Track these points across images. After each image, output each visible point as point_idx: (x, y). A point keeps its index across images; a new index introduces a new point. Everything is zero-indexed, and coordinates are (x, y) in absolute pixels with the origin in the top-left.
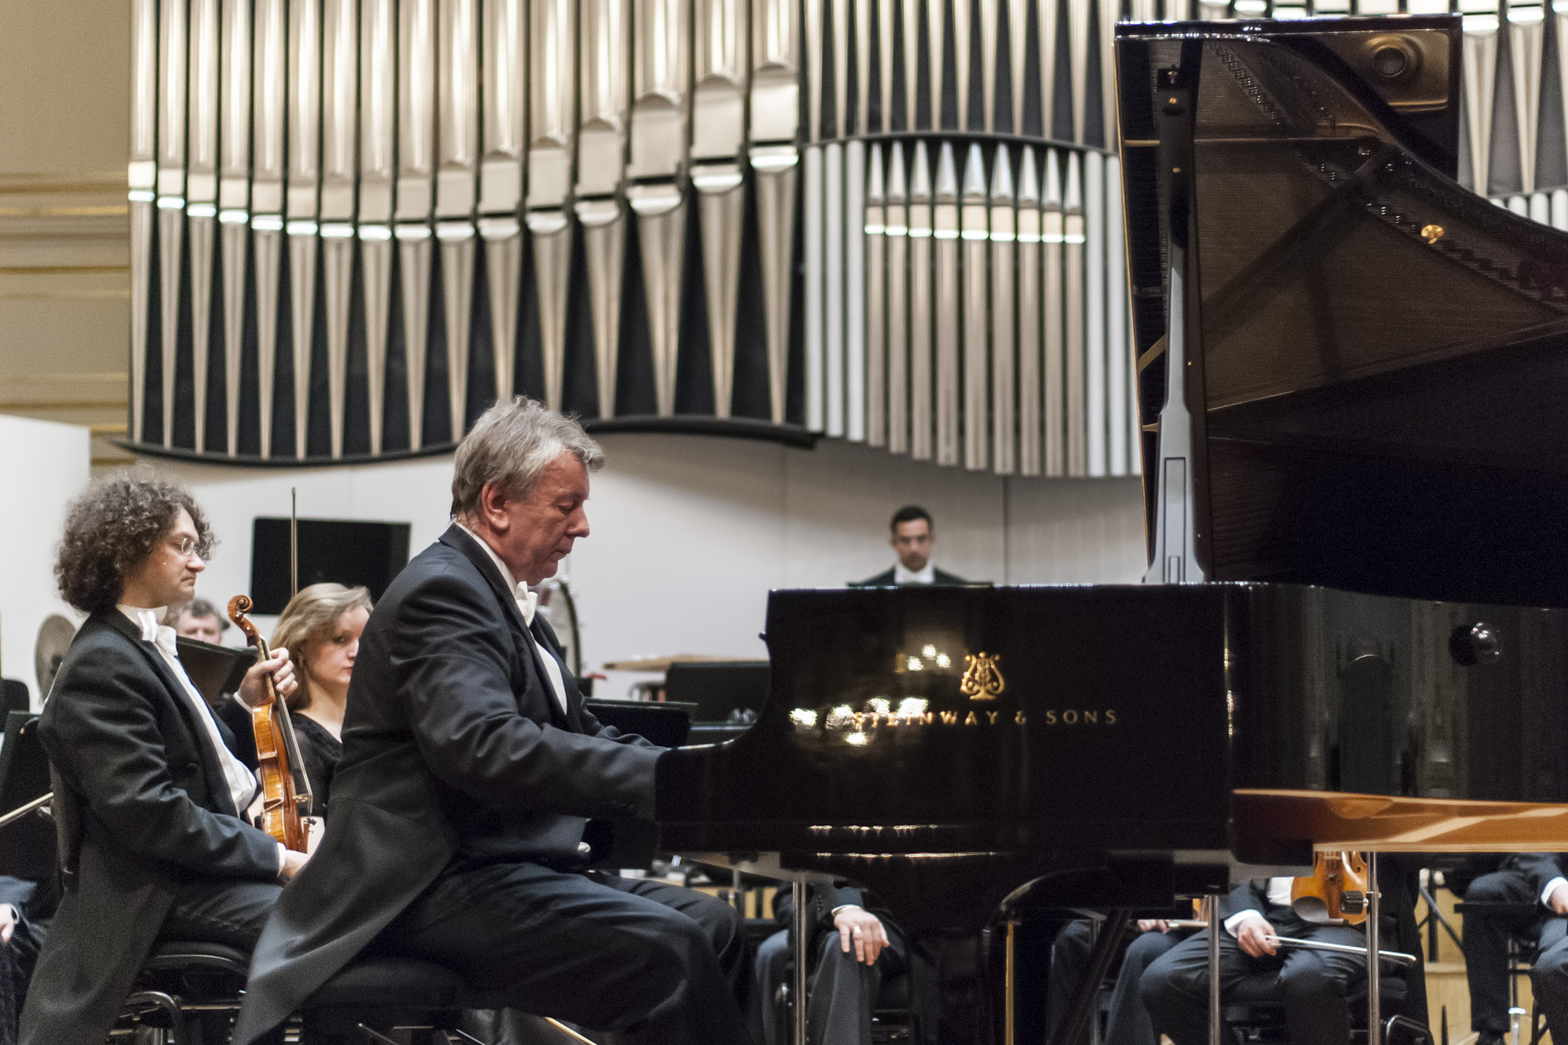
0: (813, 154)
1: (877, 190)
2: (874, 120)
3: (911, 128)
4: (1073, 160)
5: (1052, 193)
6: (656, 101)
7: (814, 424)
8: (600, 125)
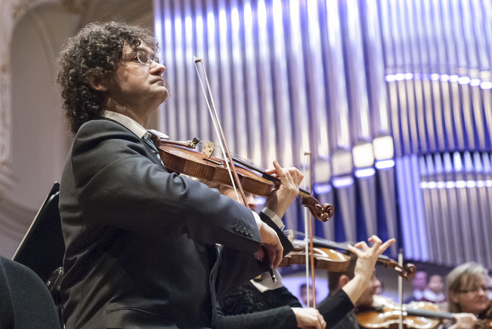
0: (399, 163)
8: (321, 160)
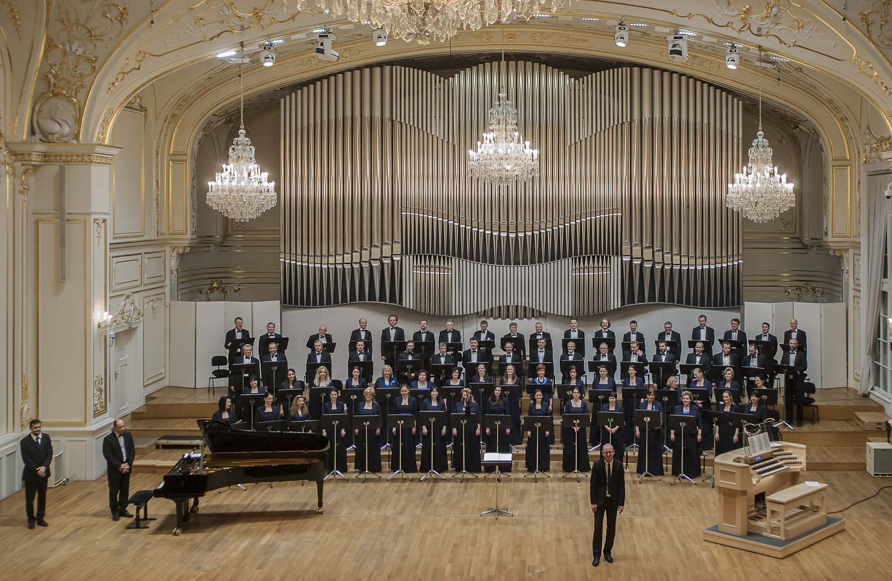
0: (404, 257)
2: (415, 252)
3: (421, 253)
4: (450, 260)
5: (446, 265)
6: (375, 246)
7: (404, 306)
8: (365, 248)
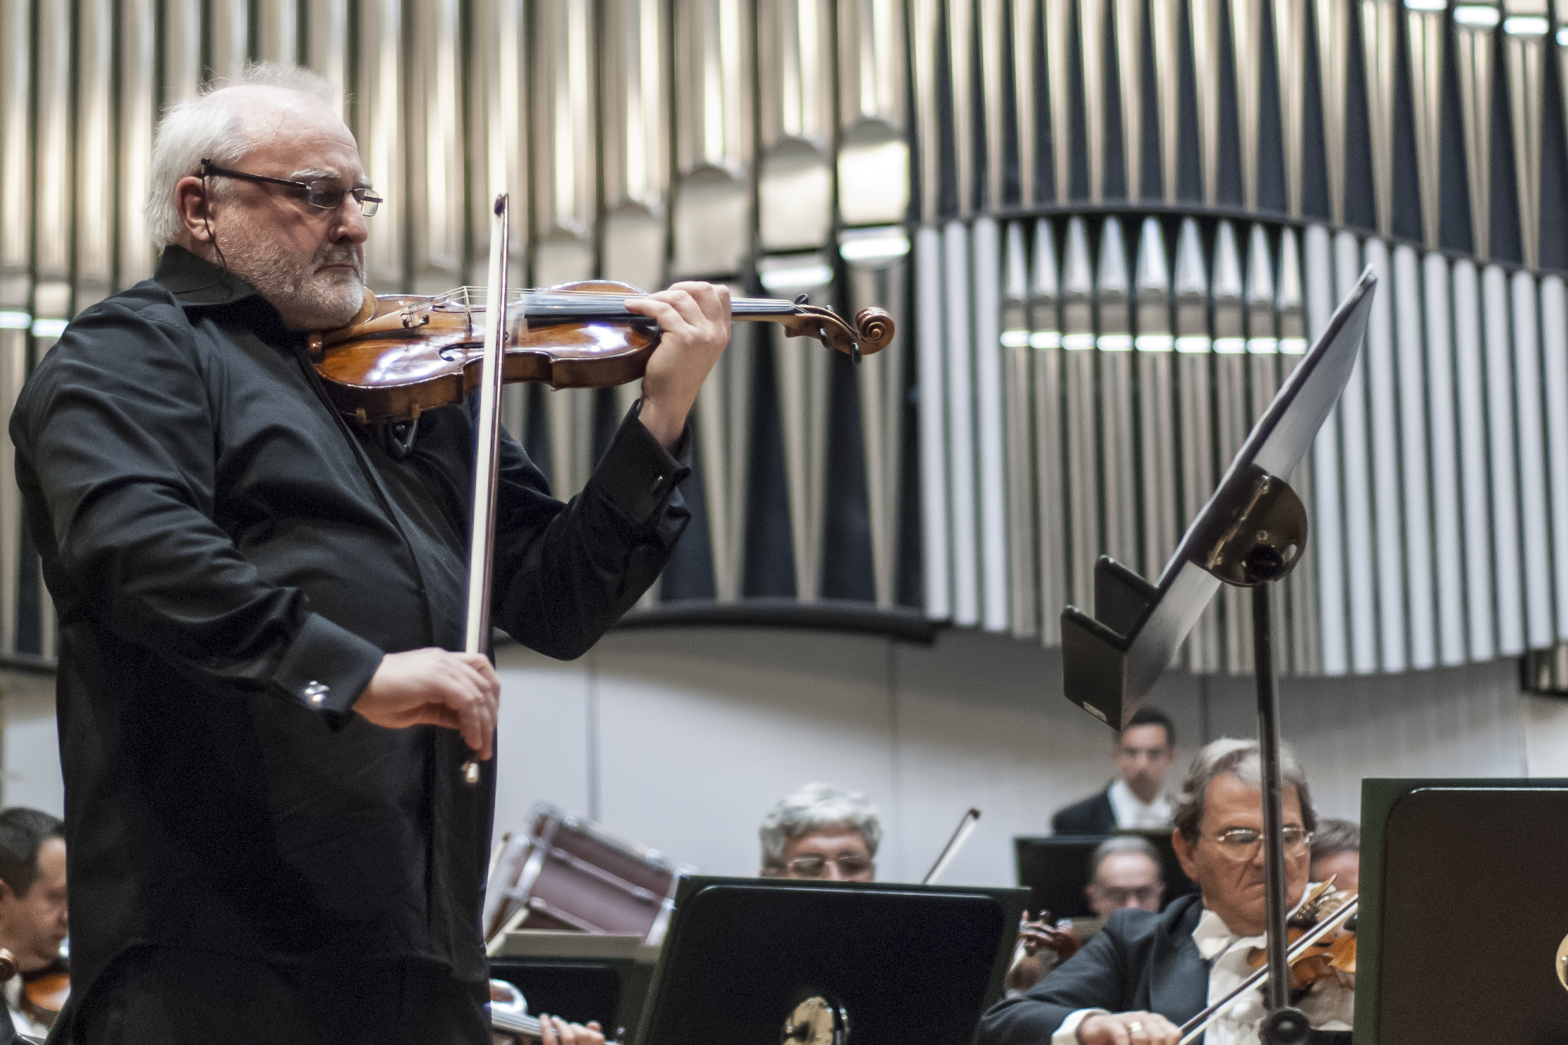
0: (928, 239)
1: (1017, 286)
2: (1011, 191)
3: (1062, 200)
4: (1289, 242)
5: (1261, 286)
6: (710, 176)
7: (937, 607)
8: (633, 210)
